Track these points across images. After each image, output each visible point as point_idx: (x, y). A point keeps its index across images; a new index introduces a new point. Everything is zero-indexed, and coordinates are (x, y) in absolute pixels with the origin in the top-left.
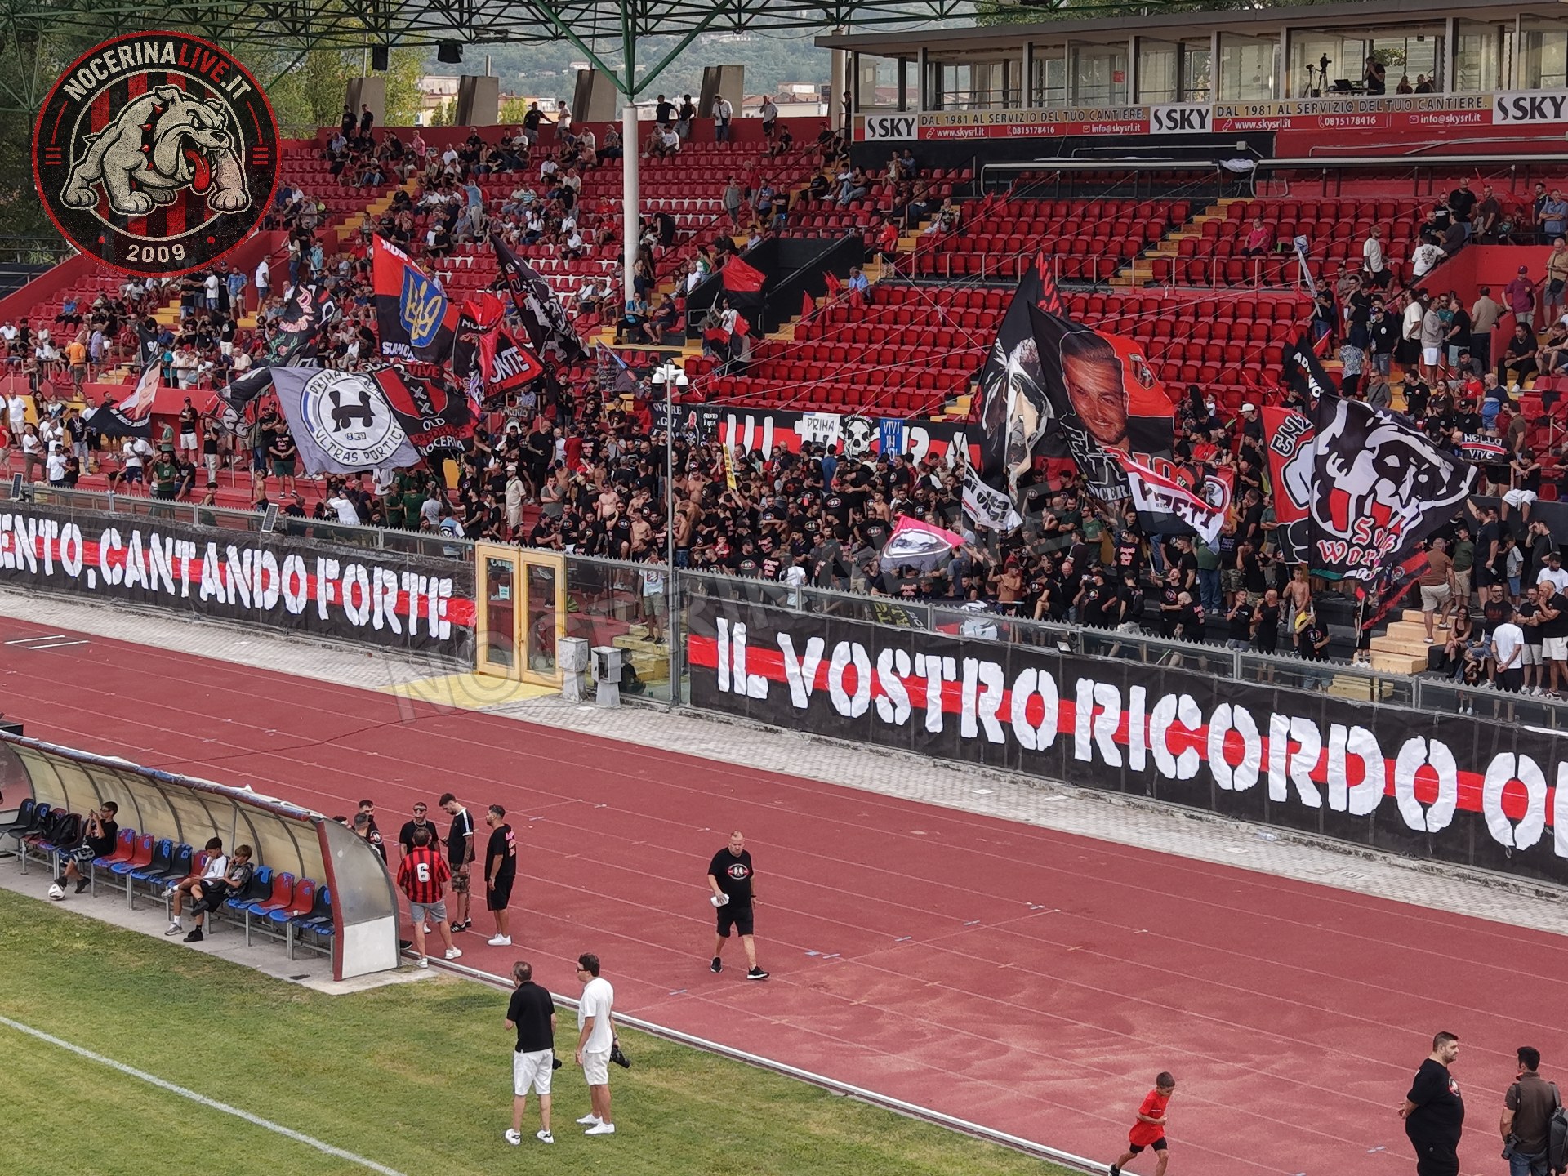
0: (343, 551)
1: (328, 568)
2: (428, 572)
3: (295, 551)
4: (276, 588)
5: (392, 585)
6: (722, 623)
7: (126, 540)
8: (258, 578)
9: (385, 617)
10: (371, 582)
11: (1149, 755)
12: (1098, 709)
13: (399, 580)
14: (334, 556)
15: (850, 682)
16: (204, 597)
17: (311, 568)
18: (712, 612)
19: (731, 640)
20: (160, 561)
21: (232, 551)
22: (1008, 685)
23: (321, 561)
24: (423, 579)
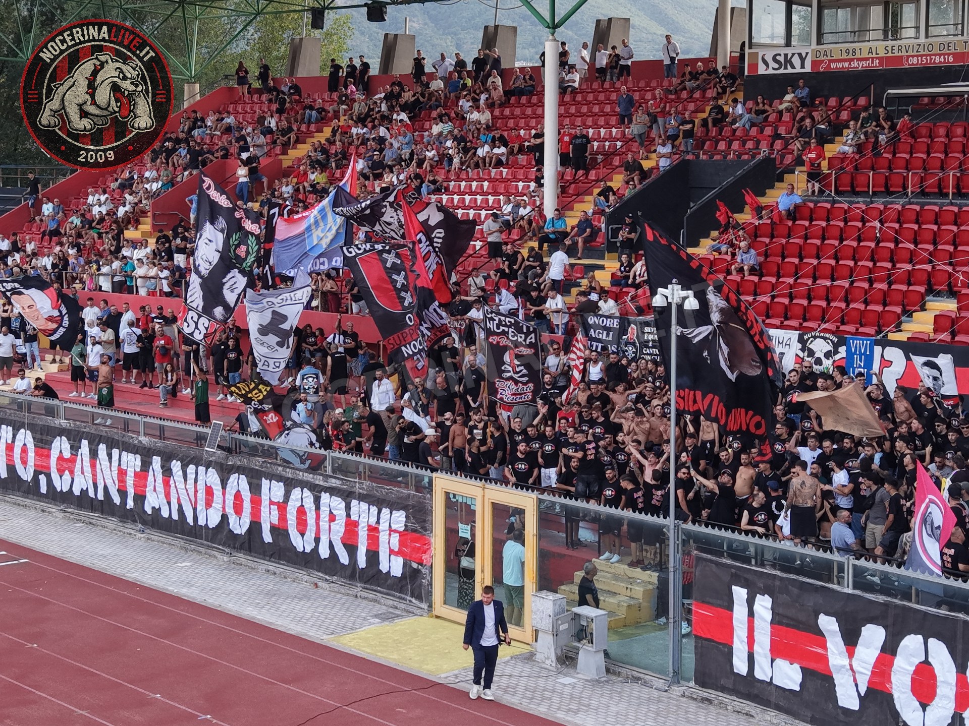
0: (289, 474)
1: (273, 490)
2: (379, 502)
3: (240, 470)
4: (220, 506)
5: (340, 512)
6: (740, 593)
7: (75, 448)
8: (201, 495)
9: (331, 546)
10: (318, 508)
13: (348, 508)
14: (279, 478)
16: (149, 512)
17: (255, 489)
18: (726, 578)
19: (751, 614)
20: (107, 472)
21: (176, 466)
23: (265, 483)
24: (374, 510)
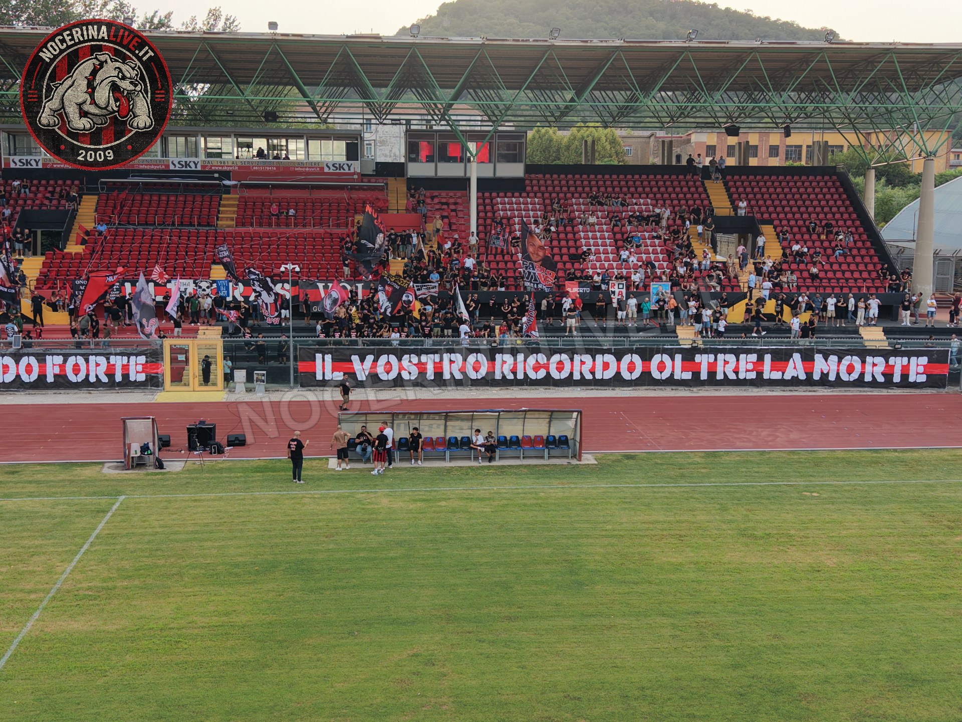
1: (54, 360)
2: (129, 355)
3: (28, 355)
4: (14, 372)
5: (103, 362)
6: (319, 356)
10: (87, 363)
11: (525, 374)
12: (504, 362)
13: (108, 359)
14: (58, 354)
15: (388, 368)
17: (42, 361)
18: (312, 352)
19: (323, 361)
22: (465, 360)
23: (48, 357)
24: (125, 358)
